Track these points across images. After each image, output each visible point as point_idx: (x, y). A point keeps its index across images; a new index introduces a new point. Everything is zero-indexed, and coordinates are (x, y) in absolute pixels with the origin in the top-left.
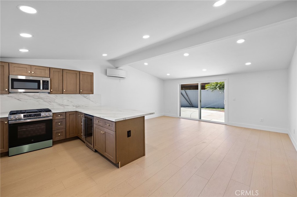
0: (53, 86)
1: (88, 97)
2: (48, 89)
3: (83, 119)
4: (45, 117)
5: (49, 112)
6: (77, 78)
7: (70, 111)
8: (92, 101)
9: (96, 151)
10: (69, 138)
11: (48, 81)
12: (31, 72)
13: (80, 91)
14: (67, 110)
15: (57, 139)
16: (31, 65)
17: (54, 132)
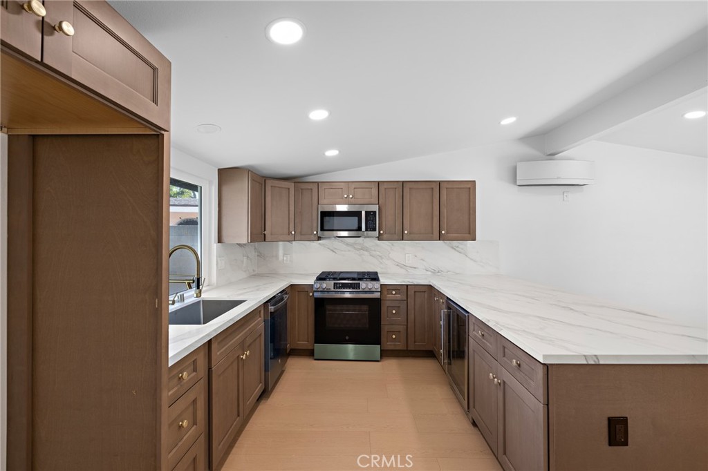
0: (384, 223)
1: (462, 249)
2: (375, 230)
3: (444, 311)
4: (366, 292)
5: (374, 282)
6: (435, 200)
7: (416, 284)
8: (472, 259)
9: (474, 424)
10: (413, 349)
11: (375, 212)
12: (348, 196)
13: (440, 232)
14: (411, 280)
15: (389, 345)
16: (348, 182)
17: (385, 329)
